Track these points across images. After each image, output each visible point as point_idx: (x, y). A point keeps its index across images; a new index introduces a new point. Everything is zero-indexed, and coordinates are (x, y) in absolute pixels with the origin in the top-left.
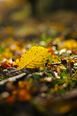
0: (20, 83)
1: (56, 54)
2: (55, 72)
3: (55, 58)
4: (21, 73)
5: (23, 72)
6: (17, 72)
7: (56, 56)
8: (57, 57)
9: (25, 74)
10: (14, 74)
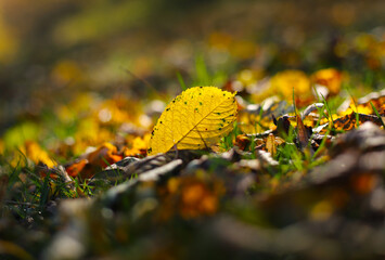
0: (173, 184)
1: (252, 112)
2: (261, 152)
3: (252, 123)
4: (168, 162)
5: (173, 159)
6: (155, 162)
7: (252, 117)
8: (258, 118)
9: (179, 162)
10: (148, 166)
